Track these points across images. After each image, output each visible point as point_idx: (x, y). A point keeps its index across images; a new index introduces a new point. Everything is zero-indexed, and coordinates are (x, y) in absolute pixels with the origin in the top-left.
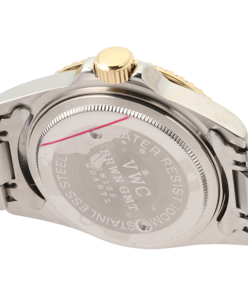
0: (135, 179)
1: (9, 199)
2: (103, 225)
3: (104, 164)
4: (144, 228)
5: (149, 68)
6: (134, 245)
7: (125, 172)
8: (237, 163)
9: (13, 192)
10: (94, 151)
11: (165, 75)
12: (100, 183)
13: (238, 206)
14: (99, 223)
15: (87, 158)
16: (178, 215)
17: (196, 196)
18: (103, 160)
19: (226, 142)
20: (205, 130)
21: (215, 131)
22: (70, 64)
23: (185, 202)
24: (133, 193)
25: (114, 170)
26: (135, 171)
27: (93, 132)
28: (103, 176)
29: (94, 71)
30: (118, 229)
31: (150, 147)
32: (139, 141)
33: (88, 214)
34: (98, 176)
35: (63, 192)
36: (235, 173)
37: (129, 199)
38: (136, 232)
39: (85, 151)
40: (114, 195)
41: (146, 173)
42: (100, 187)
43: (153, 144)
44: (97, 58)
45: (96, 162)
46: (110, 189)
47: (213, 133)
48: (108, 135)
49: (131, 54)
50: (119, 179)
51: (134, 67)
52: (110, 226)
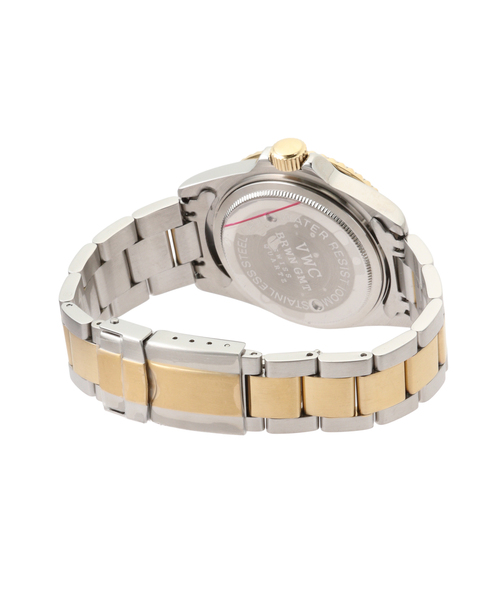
0: (307, 260)
1: (199, 276)
2: (281, 303)
3: (280, 246)
4: (316, 307)
5: (320, 159)
6: (309, 324)
7: (299, 254)
8: (397, 250)
9: (201, 270)
10: (271, 233)
11: (336, 167)
12: (276, 263)
13: (400, 290)
14: (277, 301)
15: (265, 239)
16: (346, 296)
17: (361, 278)
18: (278, 242)
19: (386, 228)
20: (369, 218)
21: (378, 219)
22: (253, 153)
23: (352, 284)
24: (306, 274)
25: (288, 252)
26: (306, 254)
27: (269, 216)
28: (279, 257)
29: (271, 160)
30: (293, 308)
31: (319, 231)
32: (309, 226)
33: (267, 293)
34: (274, 257)
35: (245, 271)
36: (395, 259)
37: (302, 280)
38: (310, 311)
39: (263, 233)
40: (289, 276)
41: (316, 255)
42: (277, 267)
43: (322, 228)
44: (273, 149)
45: (273, 244)
46: (286, 269)
47: (375, 221)
48: (283, 218)
49: (304, 145)
50: (293, 260)
51: (305, 157)
52: (286, 305)
